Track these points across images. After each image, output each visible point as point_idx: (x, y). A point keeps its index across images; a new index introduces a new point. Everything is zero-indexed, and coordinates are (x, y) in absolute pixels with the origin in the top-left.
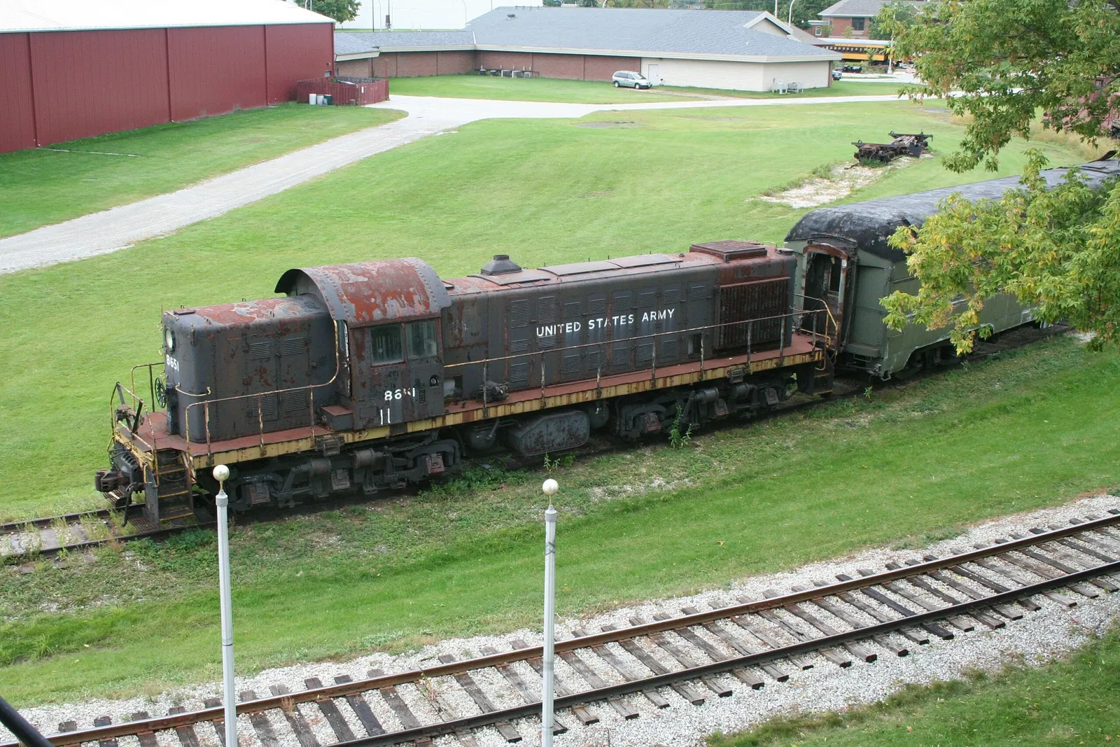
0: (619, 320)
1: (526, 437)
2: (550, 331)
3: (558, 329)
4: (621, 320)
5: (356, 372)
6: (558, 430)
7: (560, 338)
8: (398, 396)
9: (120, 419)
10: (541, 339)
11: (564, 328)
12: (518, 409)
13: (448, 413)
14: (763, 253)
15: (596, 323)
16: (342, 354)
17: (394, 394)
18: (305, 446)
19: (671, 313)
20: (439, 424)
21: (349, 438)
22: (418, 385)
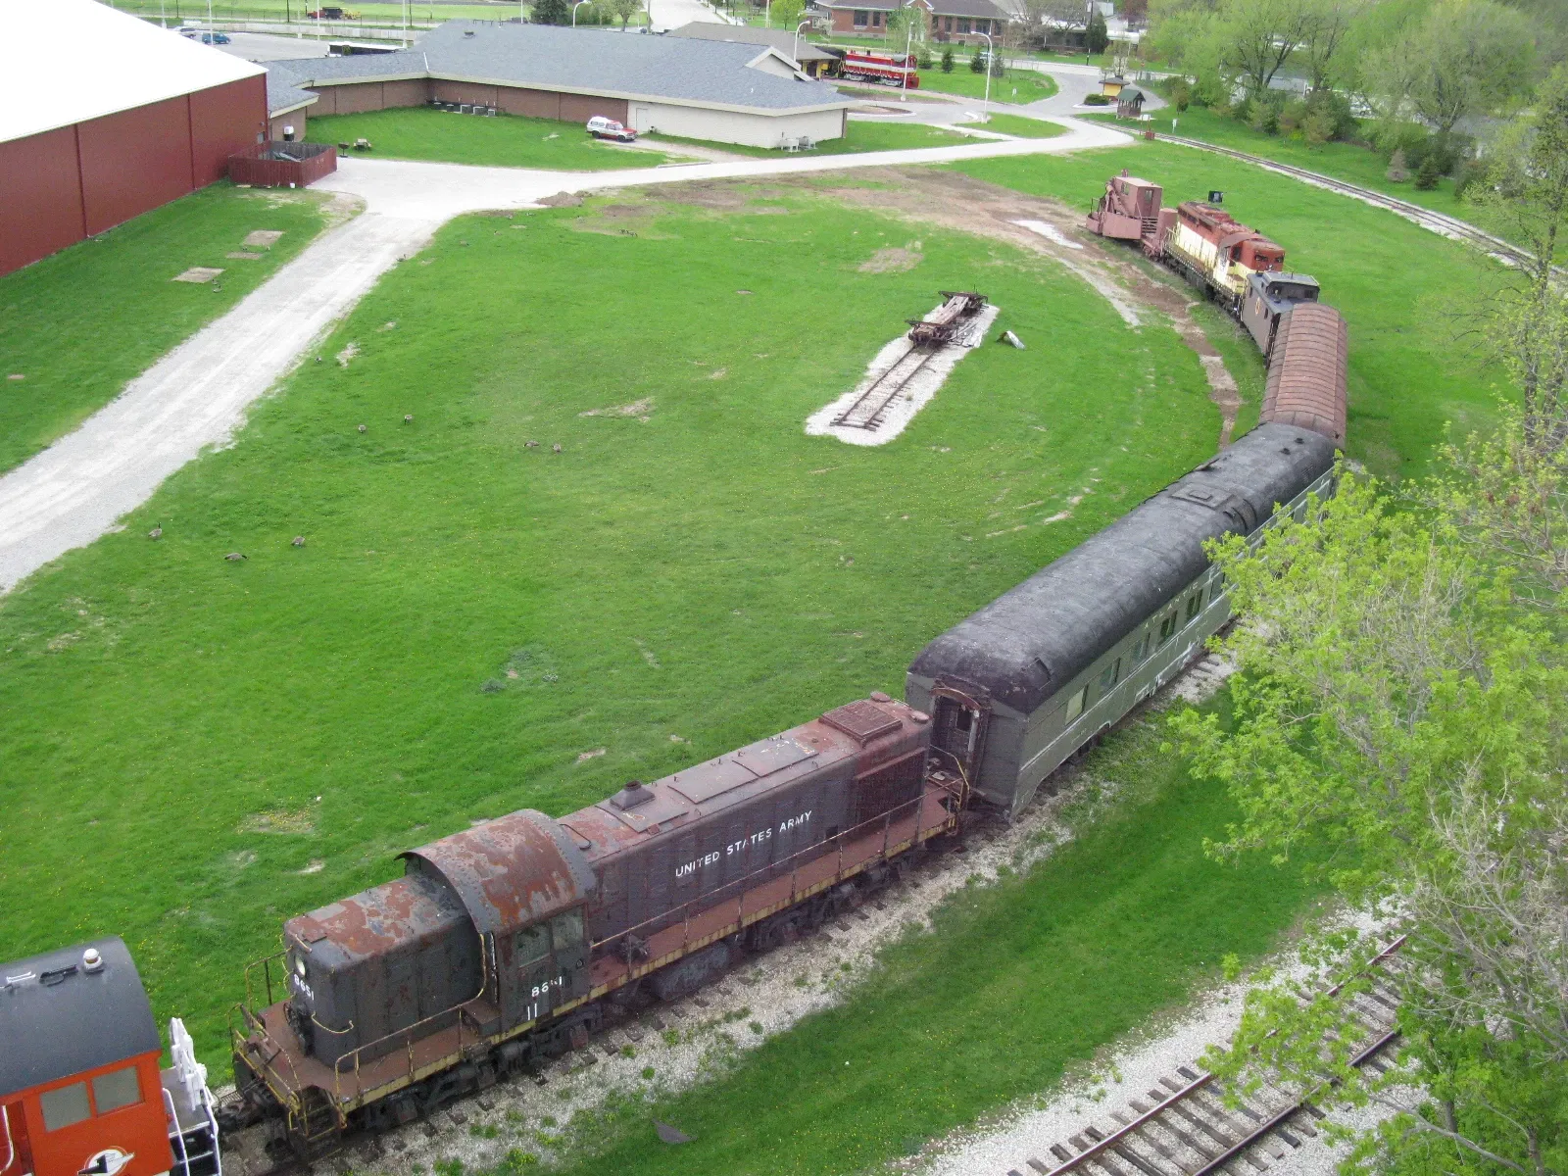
0: (757, 839)
1: (668, 985)
2: (689, 868)
3: (697, 864)
4: (760, 837)
5: (503, 980)
6: (699, 969)
7: (698, 873)
8: (545, 988)
9: (251, 1051)
10: (681, 878)
11: (703, 862)
12: (661, 962)
13: (592, 987)
14: (898, 727)
15: (735, 847)
16: (489, 962)
17: (541, 988)
18: (452, 1060)
19: (807, 815)
20: (584, 999)
21: (496, 1040)
22: (565, 973)
